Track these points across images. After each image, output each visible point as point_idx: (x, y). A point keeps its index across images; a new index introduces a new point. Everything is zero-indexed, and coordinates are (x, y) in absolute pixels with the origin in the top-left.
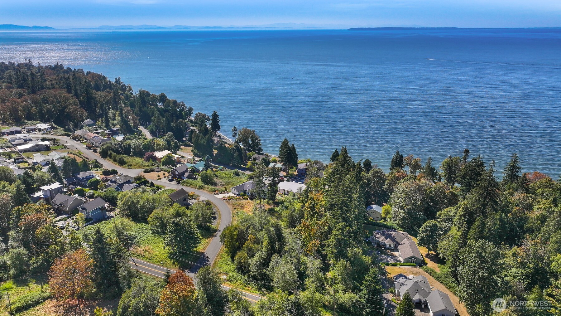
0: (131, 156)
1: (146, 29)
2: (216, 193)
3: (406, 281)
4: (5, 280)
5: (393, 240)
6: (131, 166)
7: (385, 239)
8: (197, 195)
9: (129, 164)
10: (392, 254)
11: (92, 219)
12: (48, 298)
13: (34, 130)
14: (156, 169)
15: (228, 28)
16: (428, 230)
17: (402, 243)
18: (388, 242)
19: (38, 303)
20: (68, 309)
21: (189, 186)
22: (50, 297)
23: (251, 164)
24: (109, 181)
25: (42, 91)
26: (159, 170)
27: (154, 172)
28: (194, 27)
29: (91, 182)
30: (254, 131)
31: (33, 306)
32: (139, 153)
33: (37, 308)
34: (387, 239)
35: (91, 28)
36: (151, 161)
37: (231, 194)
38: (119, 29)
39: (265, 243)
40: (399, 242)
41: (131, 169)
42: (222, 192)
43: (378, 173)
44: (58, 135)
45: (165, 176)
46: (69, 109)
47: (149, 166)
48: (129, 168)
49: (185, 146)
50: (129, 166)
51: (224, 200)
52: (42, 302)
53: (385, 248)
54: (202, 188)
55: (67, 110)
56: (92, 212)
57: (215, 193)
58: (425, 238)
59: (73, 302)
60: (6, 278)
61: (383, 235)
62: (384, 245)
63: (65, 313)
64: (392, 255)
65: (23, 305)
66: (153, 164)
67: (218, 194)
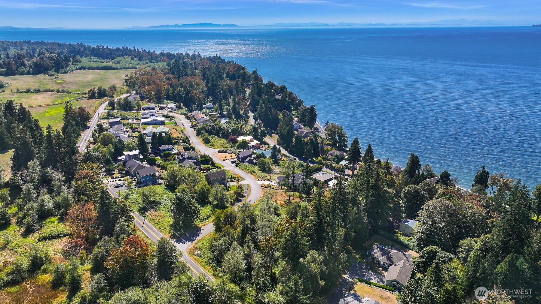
0: (220, 137)
1: (312, 26)
2: (260, 179)
3: (353, 301)
4: (55, 216)
5: (389, 259)
6: (212, 146)
7: (381, 256)
8: (243, 179)
9: (212, 144)
10: (382, 272)
11: (142, 183)
12: (68, 235)
13: (165, 108)
14: (228, 151)
15: (390, 25)
16: (426, 256)
17: (397, 264)
18: (382, 259)
19: (59, 237)
20: (73, 246)
21: (243, 170)
22: (70, 235)
23: (321, 159)
24: (181, 155)
25: (184, 77)
26: (231, 152)
27: (226, 153)
28: (358, 24)
29: (164, 154)
30: (341, 128)
31: (55, 238)
32: (225, 135)
33: (57, 240)
34: (383, 255)
35: (260, 26)
36: (231, 143)
37: (273, 183)
38: (290, 26)
39: (239, 229)
40: (394, 262)
41: (212, 148)
42: (266, 180)
43: (429, 186)
44: (179, 114)
45: (232, 158)
46: (192, 93)
47: (228, 148)
48: (210, 147)
49: (276, 134)
50: (211, 145)
51: (262, 186)
52: (62, 237)
53: (379, 264)
54: (252, 173)
55: (190, 94)
56: (144, 177)
57: (258, 179)
58: (420, 264)
59: (80, 242)
60: (56, 215)
61: (381, 250)
62: (378, 262)
63: (69, 248)
64: (381, 274)
65: (48, 236)
66: (232, 146)
67: (261, 181)
